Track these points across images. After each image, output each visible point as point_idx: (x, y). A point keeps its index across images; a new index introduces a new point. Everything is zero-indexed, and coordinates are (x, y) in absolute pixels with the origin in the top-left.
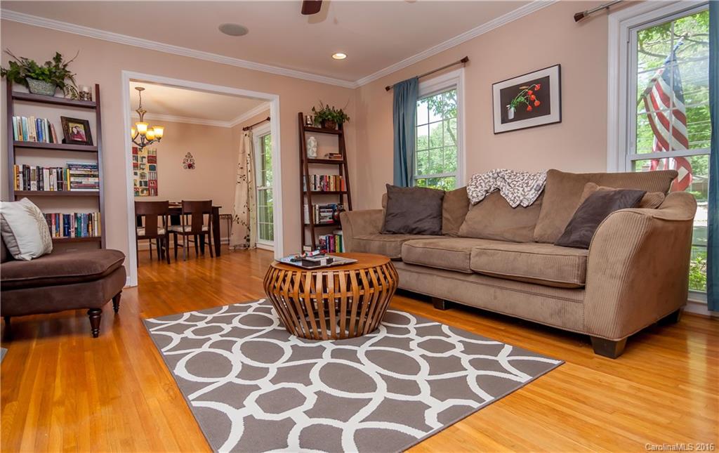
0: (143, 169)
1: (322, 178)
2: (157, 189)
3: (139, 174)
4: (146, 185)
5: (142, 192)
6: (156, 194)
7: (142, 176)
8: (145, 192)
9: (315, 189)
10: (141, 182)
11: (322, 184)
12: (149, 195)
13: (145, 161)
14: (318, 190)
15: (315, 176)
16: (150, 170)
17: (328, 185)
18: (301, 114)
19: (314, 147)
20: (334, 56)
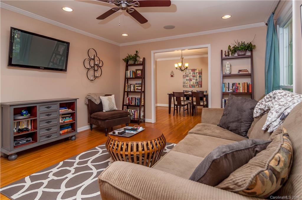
0: (197, 77)
1: (233, 84)
2: (202, 85)
3: (195, 79)
4: (197, 83)
5: (196, 86)
6: (201, 87)
7: (196, 80)
8: (197, 86)
9: (229, 90)
10: (196, 82)
11: (234, 87)
12: (199, 87)
13: (198, 74)
14: (230, 91)
15: (229, 83)
16: (199, 77)
17: (237, 89)
18: (222, 51)
19: (228, 67)
20: (223, 18)
